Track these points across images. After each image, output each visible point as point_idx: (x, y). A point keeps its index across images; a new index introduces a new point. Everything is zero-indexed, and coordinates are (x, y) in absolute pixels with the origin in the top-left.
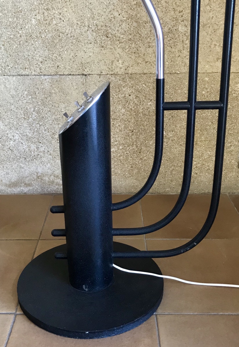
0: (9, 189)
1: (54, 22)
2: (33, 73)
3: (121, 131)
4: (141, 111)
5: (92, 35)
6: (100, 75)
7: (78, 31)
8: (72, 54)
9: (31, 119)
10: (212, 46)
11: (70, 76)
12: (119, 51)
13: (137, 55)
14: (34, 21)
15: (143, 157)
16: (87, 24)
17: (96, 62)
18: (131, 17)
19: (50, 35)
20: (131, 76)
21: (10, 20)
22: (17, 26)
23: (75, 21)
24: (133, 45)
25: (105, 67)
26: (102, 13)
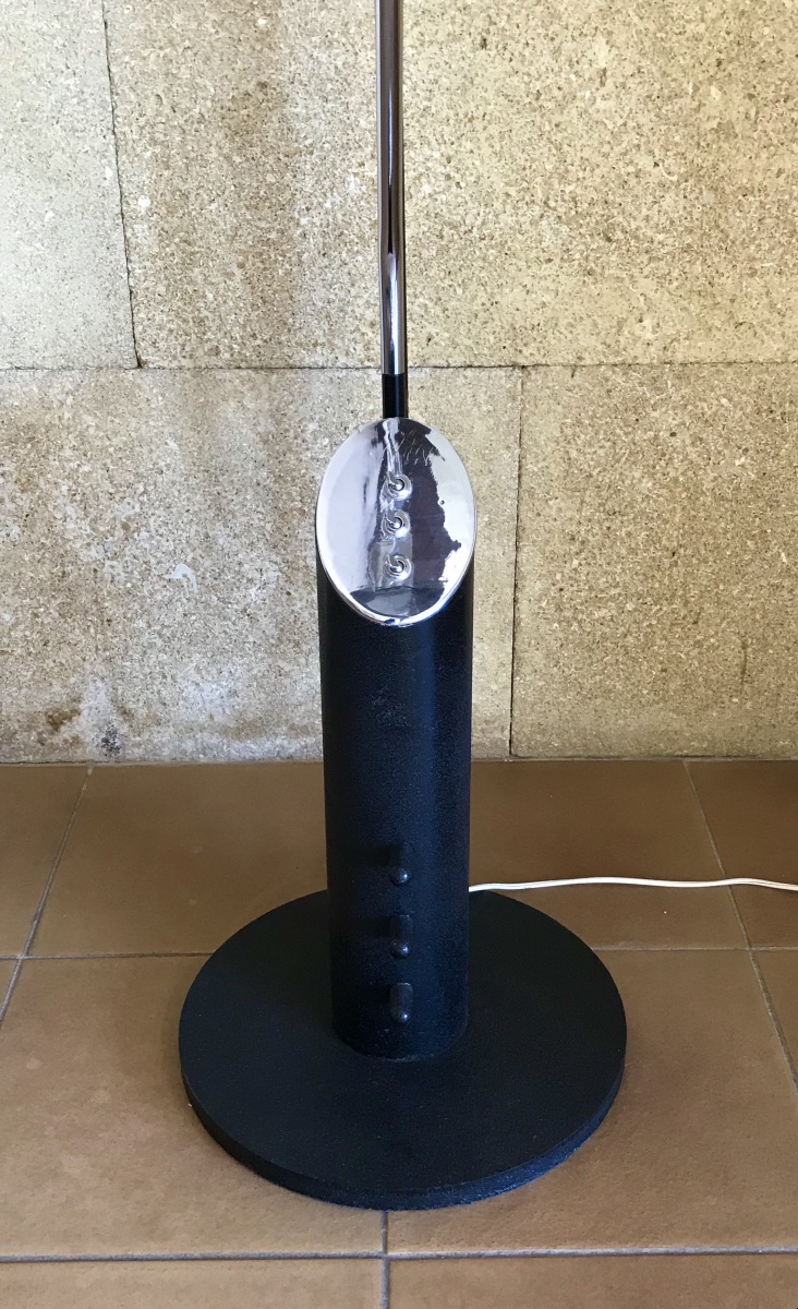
0: (237, 745)
1: (427, 189)
2: (342, 360)
3: (633, 551)
4: (708, 485)
5: (557, 233)
6: (574, 368)
7: (507, 219)
8: (483, 297)
11: (469, 372)
12: (647, 285)
13: (709, 302)
15: (706, 639)
16: (540, 195)
17: (563, 322)
18: (695, 173)
20: (683, 371)
21: (270, 178)
22: (291, 201)
23: (500, 186)
24: (698, 268)
25: (593, 341)
26: (597, 159)
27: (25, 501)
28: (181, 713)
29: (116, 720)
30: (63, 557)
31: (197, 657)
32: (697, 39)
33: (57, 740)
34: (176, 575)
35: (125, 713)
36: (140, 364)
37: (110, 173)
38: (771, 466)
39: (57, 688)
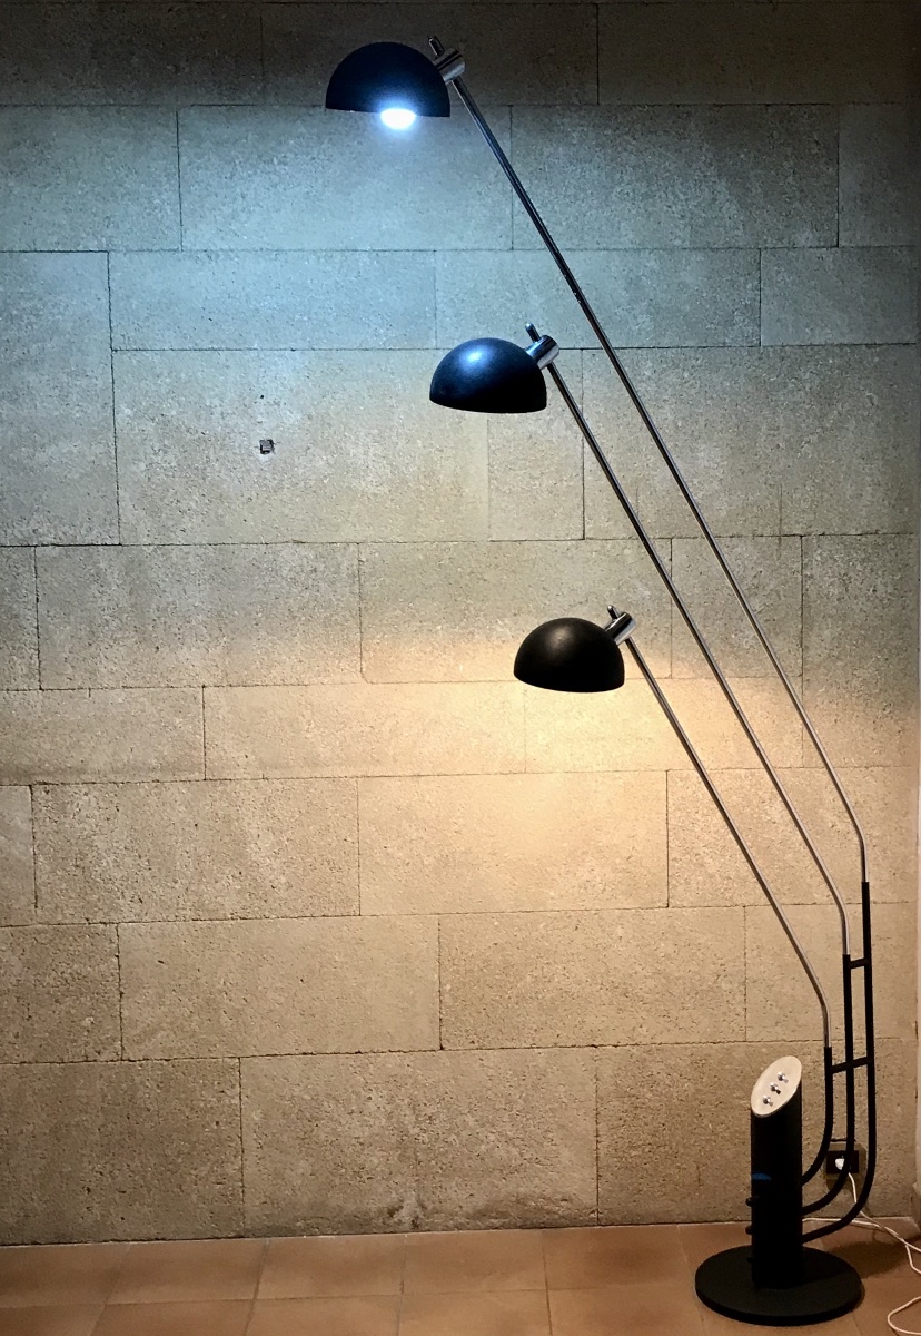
1: (557, 980)
2: (524, 1045)
3: (646, 1124)
4: (675, 1095)
5: (606, 995)
6: (617, 1046)
7: (588, 990)
8: (579, 1019)
9: (514, 1111)
10: (768, 1007)
11: (575, 1049)
12: (644, 1014)
13: (668, 1020)
14: (529, 979)
15: (681, 1165)
16: (600, 981)
17: (611, 1028)
18: (658, 972)
19: (548, 996)
20: (661, 1047)
21: (497, 977)
23: (584, 978)
24: (662, 1007)
25: (623, 1035)
26: (620, 967)
27: (389, 1108)
28: (448, 1206)
29: (419, 1210)
30: (404, 1132)
31: (457, 1178)
32: (653, 925)
33: (391, 1222)
34: (450, 1139)
35: (424, 1207)
36: (442, 1048)
37: (436, 976)
38: (699, 1087)
39: (394, 1195)
